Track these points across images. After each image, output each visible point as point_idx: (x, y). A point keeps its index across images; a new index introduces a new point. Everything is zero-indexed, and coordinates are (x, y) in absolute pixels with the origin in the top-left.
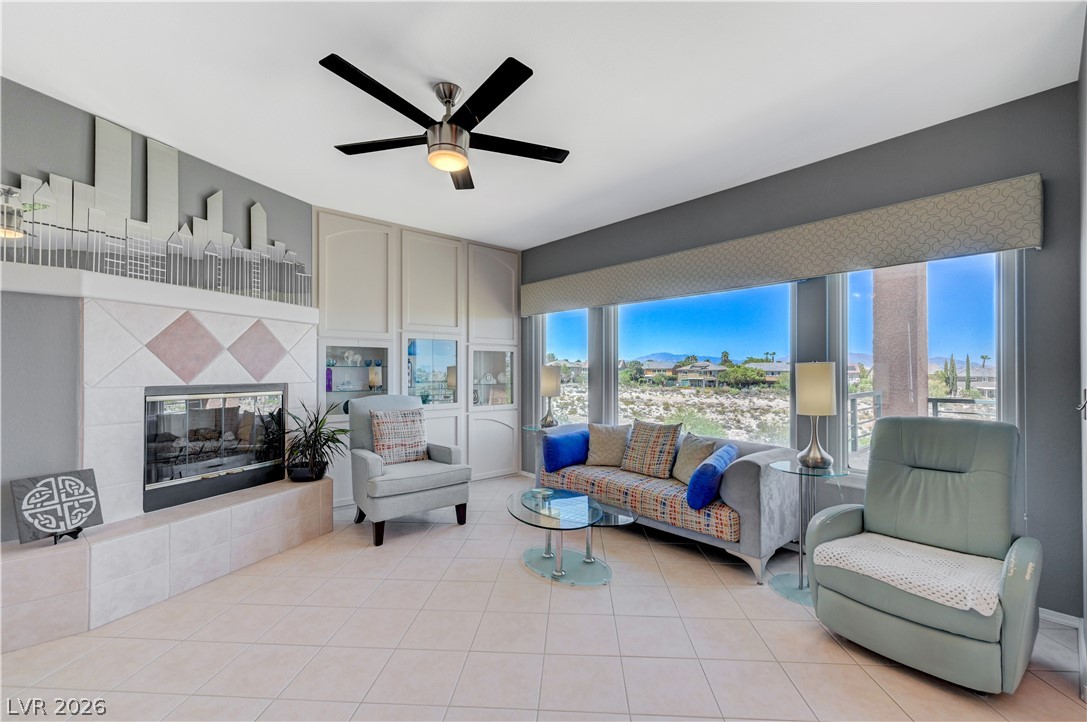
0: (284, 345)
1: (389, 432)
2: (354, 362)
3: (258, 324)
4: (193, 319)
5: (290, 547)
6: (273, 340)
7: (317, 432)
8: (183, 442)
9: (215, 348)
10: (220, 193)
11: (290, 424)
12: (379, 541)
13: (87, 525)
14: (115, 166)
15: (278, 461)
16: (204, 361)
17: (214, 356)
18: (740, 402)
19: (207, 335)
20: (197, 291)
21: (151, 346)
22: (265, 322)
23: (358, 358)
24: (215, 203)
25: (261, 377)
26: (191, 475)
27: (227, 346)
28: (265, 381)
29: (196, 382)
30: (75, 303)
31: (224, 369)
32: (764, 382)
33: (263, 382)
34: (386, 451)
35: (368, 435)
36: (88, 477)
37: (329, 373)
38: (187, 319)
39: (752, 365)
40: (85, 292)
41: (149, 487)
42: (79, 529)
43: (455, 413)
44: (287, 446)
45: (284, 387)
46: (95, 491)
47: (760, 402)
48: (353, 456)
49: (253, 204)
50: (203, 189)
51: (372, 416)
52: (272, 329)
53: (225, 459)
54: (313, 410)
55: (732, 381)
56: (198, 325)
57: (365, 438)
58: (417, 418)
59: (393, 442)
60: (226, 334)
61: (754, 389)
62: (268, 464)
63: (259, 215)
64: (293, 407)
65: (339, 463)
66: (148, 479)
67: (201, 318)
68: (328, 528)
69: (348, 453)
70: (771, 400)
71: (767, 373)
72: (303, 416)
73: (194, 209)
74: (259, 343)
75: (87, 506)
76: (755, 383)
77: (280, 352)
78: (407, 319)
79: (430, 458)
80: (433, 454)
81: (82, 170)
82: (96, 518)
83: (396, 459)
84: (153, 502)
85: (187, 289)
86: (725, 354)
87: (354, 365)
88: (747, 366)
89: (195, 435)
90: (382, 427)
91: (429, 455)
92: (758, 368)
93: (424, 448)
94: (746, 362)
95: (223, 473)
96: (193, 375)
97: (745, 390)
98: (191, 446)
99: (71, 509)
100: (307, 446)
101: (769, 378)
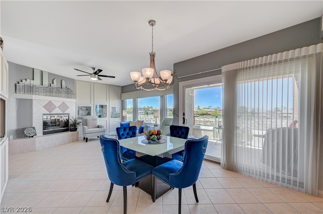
0: (69, 106)
1: (89, 123)
2: (84, 109)
3: (63, 102)
4: (51, 102)
5: (69, 142)
6: (66, 105)
7: (75, 122)
8: (50, 124)
9: (55, 107)
10: (56, 79)
11: (70, 121)
12: (87, 141)
13: (34, 135)
14: (37, 76)
15: (68, 128)
16: (53, 109)
17: (55, 108)
18: (201, 119)
19: (54, 105)
20: (52, 97)
21: (43, 107)
22: (65, 102)
23: (85, 109)
24: (55, 81)
25: (64, 112)
26: (51, 129)
27: (57, 107)
28: (65, 113)
29: (52, 113)
30: (31, 100)
31: (57, 111)
32: (208, 114)
33: (64, 113)
34: (89, 126)
35: (86, 123)
36: (34, 128)
37: (78, 112)
38: (50, 102)
39: (205, 110)
40: (33, 98)
41: (44, 131)
42: (33, 136)
43: (106, 120)
44: (69, 125)
45: (69, 114)
46: (35, 130)
47: (207, 120)
48: (83, 127)
49: (62, 80)
50: (53, 78)
51: (86, 120)
52: (66, 103)
53: (57, 127)
54: (74, 118)
55: (200, 114)
56: (52, 103)
57: (85, 124)
58: (96, 120)
59: (91, 124)
60: (57, 104)
61: (205, 116)
62: (65, 128)
63: (63, 82)
64: (70, 118)
65: (80, 128)
66: (44, 129)
67: (52, 102)
68: (77, 140)
69: (82, 126)
70: (209, 119)
71: (209, 112)
72: (73, 120)
73: (51, 82)
74: (64, 106)
75: (34, 132)
76: (205, 114)
77: (68, 108)
78: (95, 101)
79: (98, 128)
80: (99, 127)
81: (32, 78)
82: (36, 135)
83: (91, 127)
84: (44, 133)
85: (50, 97)
86: (199, 107)
87: (84, 110)
88: (203, 110)
89: (51, 123)
90: (88, 122)
91: (98, 127)
92: (206, 110)
93: (97, 126)
94: (203, 109)
95: (57, 129)
96: (51, 112)
97: (203, 116)
98: (51, 124)
99: (32, 133)
100: (73, 125)
101: (209, 113)
